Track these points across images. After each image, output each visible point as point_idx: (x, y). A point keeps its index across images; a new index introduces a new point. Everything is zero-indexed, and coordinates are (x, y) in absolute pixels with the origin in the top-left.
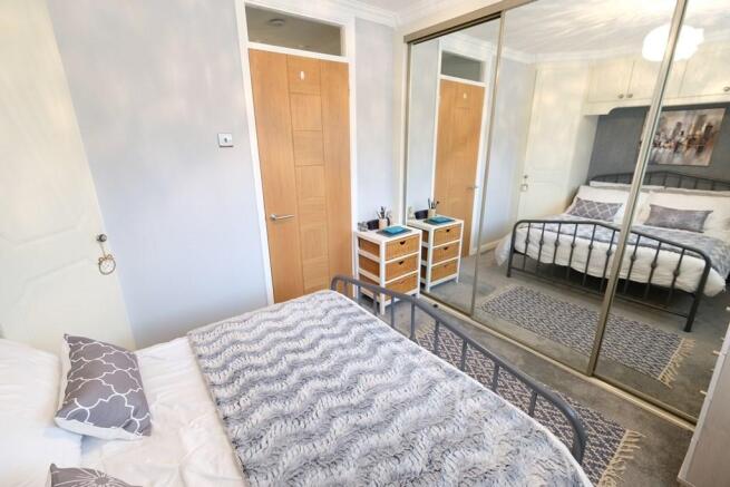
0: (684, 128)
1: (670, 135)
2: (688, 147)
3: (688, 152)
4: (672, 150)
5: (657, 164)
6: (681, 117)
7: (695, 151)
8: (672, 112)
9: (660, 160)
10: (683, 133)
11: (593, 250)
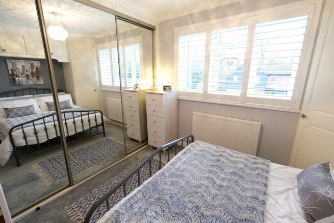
0: (26, 68)
1: (21, 71)
2: (33, 77)
3: (34, 79)
4: (26, 78)
5: (21, 85)
6: (22, 63)
7: (36, 79)
8: (17, 60)
9: (22, 82)
10: (27, 71)
11: (68, 125)
